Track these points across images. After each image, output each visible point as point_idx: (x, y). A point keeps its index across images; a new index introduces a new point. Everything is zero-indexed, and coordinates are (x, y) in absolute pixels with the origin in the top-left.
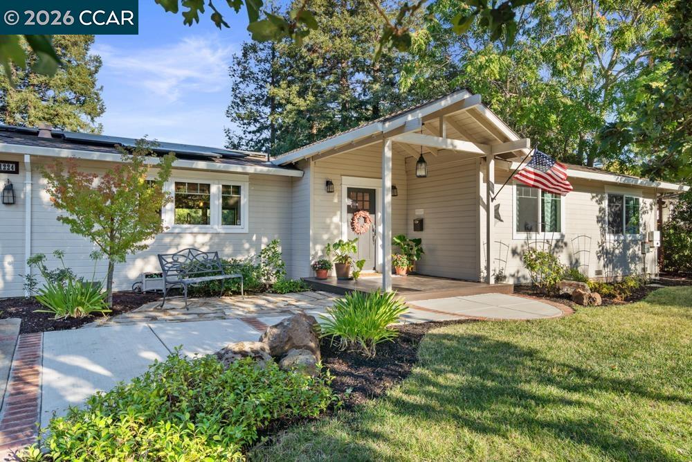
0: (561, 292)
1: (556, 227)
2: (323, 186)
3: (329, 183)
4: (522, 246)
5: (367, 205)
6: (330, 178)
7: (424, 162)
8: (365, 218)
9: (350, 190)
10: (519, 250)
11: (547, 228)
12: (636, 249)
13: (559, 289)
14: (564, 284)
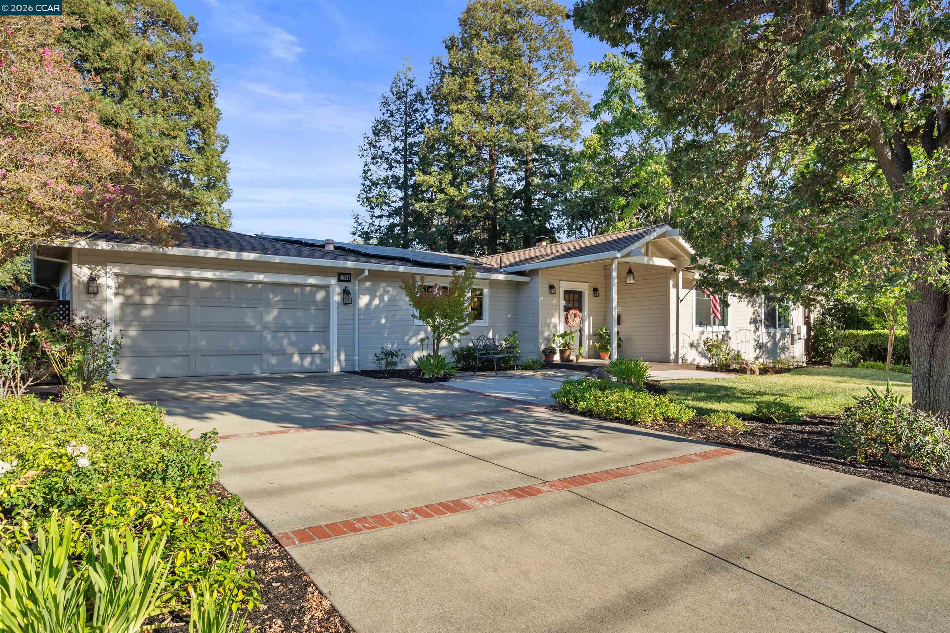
0: (731, 368)
1: (724, 322)
2: (547, 289)
3: (551, 287)
4: (698, 340)
5: (576, 304)
6: (553, 283)
7: (633, 273)
8: (575, 315)
9: (566, 292)
10: (695, 344)
11: (717, 323)
12: (787, 341)
13: (729, 366)
14: (733, 362)
